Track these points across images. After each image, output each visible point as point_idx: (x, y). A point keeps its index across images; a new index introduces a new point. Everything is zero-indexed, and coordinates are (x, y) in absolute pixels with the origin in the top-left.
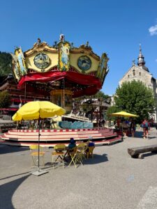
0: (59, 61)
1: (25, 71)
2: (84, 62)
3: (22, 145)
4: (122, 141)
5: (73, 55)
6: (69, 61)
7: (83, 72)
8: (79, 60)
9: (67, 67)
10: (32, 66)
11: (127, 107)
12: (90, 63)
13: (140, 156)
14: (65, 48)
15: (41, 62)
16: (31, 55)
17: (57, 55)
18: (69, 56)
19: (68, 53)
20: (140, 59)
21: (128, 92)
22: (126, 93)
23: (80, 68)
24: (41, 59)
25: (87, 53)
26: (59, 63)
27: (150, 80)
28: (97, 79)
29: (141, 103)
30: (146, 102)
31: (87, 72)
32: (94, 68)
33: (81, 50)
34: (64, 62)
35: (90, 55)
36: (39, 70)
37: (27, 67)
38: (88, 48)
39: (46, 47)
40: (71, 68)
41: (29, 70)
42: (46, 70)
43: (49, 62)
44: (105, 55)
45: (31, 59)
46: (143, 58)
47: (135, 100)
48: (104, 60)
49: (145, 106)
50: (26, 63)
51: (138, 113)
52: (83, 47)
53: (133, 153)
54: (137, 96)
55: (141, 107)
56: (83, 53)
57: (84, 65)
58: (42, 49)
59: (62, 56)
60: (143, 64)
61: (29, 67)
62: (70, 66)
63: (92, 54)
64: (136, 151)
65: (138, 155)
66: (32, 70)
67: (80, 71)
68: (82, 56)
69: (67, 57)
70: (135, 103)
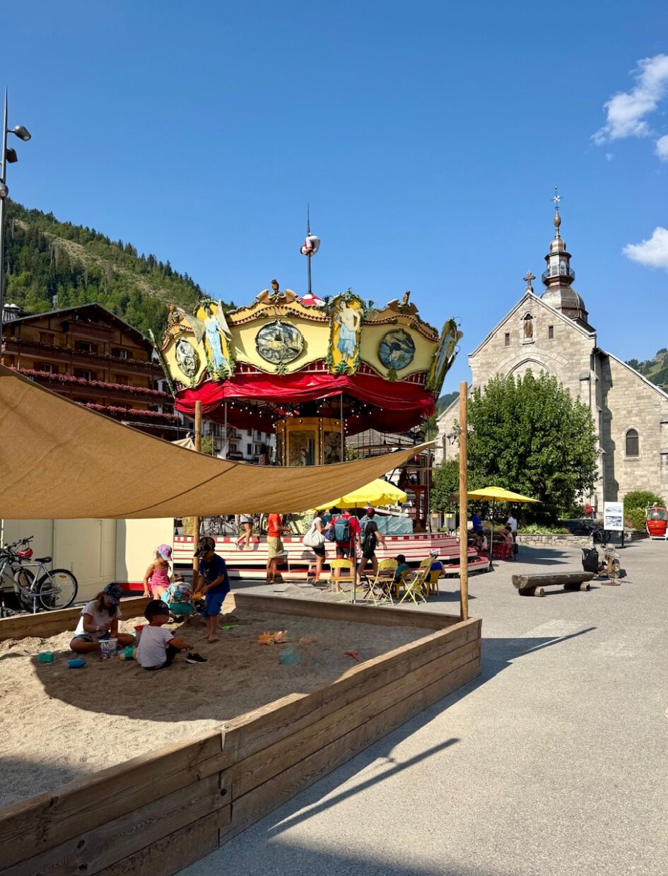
0: (331, 348)
1: (228, 367)
2: (396, 347)
3: (243, 574)
4: (491, 569)
5: (367, 330)
6: (358, 347)
7: (392, 373)
8: (382, 343)
9: (351, 363)
10: (250, 355)
11: (502, 466)
12: (412, 349)
13: (538, 590)
14: (349, 315)
15: (276, 345)
16: (247, 324)
17: (327, 330)
18: (359, 334)
19: (357, 327)
20: (555, 260)
21: (506, 416)
22: (499, 420)
23: (385, 364)
24: (278, 338)
25: (406, 322)
26: (330, 354)
27: (587, 359)
28: (429, 391)
29: (548, 455)
30: (565, 452)
31: (401, 374)
32: (420, 362)
33: (391, 315)
34: (343, 351)
35: (413, 327)
36: (271, 369)
37: (233, 359)
38: (409, 310)
39: (295, 306)
40: (363, 365)
41: (238, 365)
42: (292, 368)
43: (299, 346)
44: (452, 325)
45: (248, 336)
46: (565, 256)
47: (527, 445)
48: (450, 339)
49: (561, 466)
50: (230, 347)
51: (537, 489)
52: (394, 306)
53: (523, 585)
54: (534, 429)
55: (548, 469)
56: (395, 323)
57: (396, 354)
58: (284, 312)
59: (340, 334)
60: (566, 280)
61: (240, 357)
62: (360, 359)
63: (418, 325)
64: (530, 580)
65: (534, 588)
66: (247, 366)
67: (384, 371)
68: (392, 332)
69: (353, 336)
70: (528, 453)
